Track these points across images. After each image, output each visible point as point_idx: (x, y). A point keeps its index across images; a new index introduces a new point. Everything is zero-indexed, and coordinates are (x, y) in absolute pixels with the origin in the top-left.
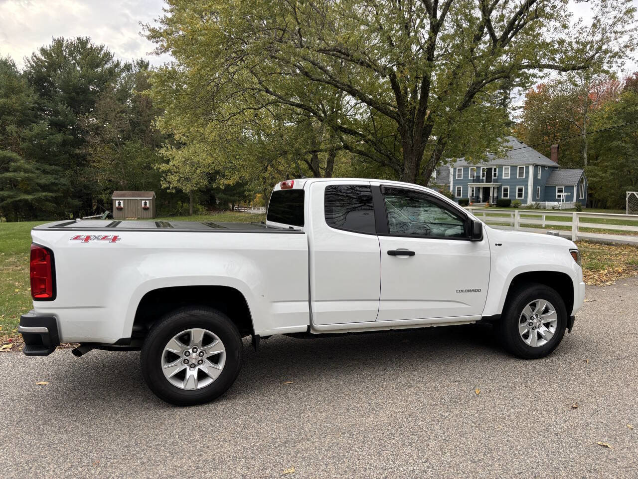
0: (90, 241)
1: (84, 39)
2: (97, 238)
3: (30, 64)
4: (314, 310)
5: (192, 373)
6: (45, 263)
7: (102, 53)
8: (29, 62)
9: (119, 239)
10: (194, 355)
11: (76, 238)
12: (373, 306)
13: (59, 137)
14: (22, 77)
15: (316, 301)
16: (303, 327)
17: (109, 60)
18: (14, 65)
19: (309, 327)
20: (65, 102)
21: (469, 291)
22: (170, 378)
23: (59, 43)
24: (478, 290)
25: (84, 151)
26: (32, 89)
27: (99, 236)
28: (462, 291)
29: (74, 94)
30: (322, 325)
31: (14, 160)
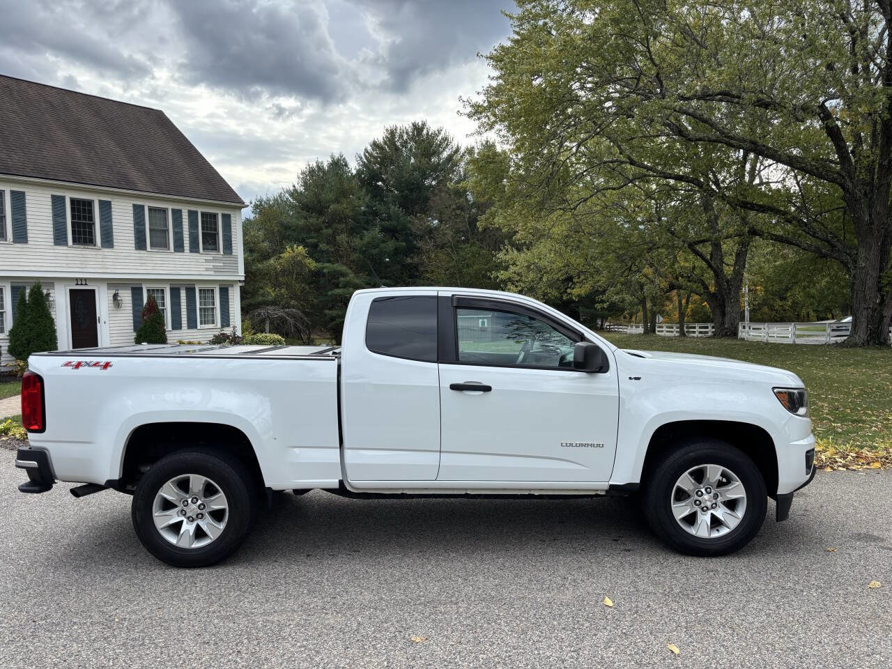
0: (81, 368)
1: (420, 124)
2: (88, 364)
3: (362, 161)
4: (348, 460)
5: (188, 528)
6: (36, 391)
7: (440, 138)
8: (361, 158)
9: (111, 366)
10: (194, 506)
11: (68, 364)
12: (432, 459)
13: (391, 245)
14: (354, 177)
15: (349, 449)
16: (334, 482)
17: (447, 145)
18: (346, 165)
19: (341, 482)
20: (397, 203)
21: (581, 445)
22: (162, 529)
23: (392, 133)
24: (598, 445)
25: (416, 260)
26: (364, 190)
27: (91, 362)
28: (571, 445)
29: (406, 192)
30: (358, 482)
31: (343, 275)
